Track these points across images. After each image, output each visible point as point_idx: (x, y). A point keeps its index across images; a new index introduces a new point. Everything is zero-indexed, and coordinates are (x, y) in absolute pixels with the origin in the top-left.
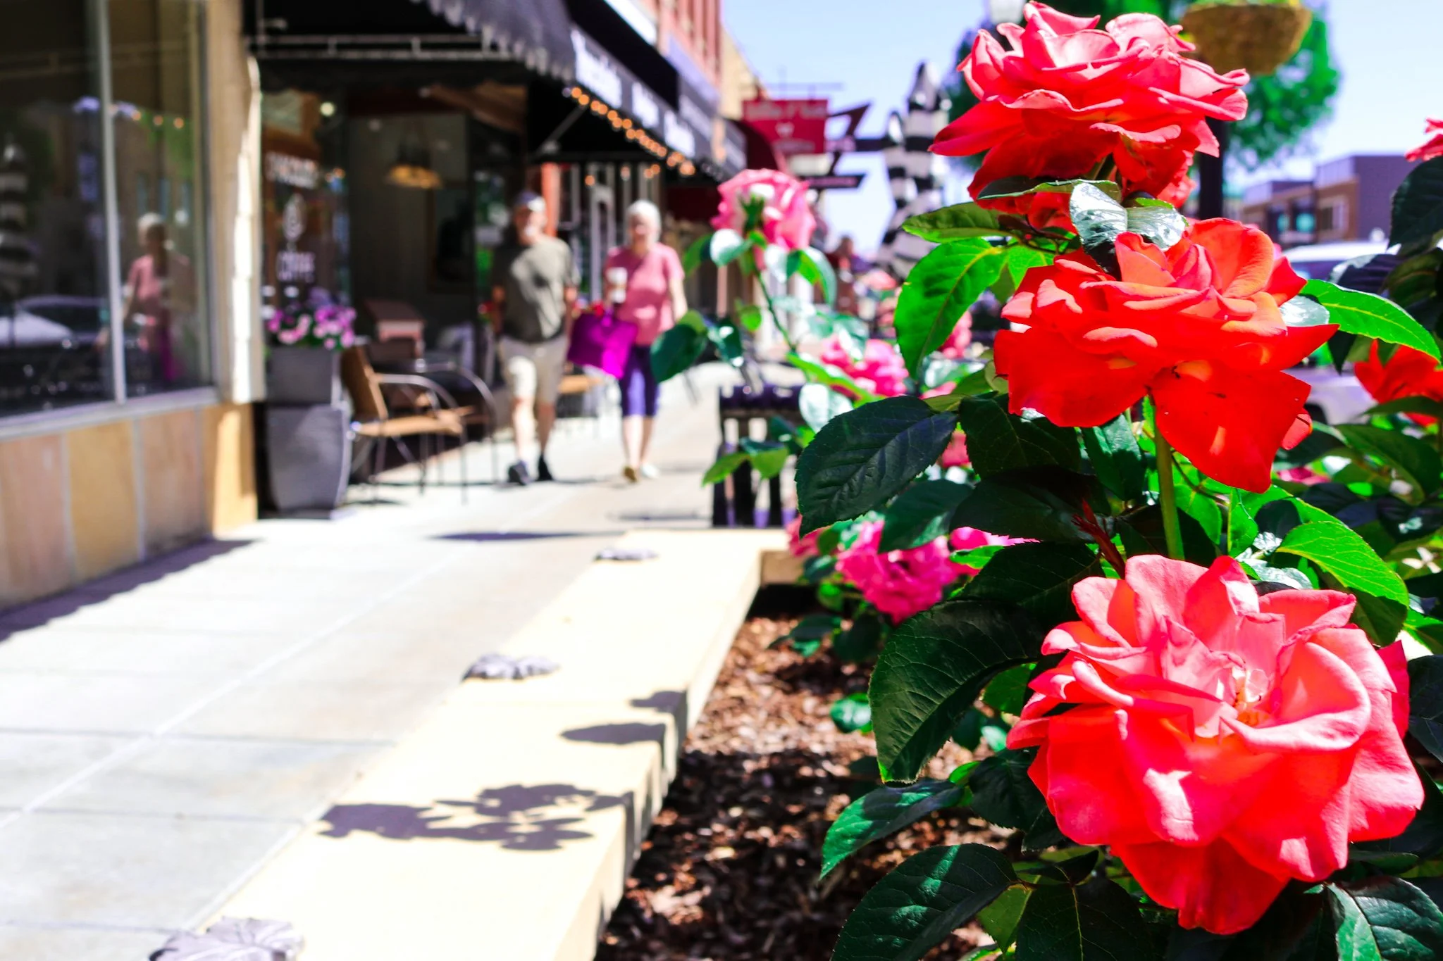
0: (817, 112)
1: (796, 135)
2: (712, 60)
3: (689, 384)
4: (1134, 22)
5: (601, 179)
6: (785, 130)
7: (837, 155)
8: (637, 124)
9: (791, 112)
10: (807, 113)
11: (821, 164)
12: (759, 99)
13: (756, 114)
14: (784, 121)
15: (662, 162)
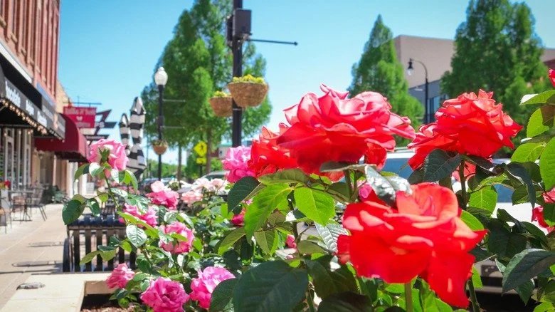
0: (92, 113)
1: (83, 120)
2: (53, 93)
3: (42, 212)
4: (369, 95)
5: (9, 134)
6: (80, 118)
7: (98, 128)
8: (27, 114)
9: (82, 112)
10: (88, 113)
11: (92, 131)
12: (70, 107)
13: (68, 112)
14: (79, 115)
15: (35, 129)
